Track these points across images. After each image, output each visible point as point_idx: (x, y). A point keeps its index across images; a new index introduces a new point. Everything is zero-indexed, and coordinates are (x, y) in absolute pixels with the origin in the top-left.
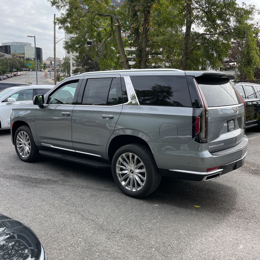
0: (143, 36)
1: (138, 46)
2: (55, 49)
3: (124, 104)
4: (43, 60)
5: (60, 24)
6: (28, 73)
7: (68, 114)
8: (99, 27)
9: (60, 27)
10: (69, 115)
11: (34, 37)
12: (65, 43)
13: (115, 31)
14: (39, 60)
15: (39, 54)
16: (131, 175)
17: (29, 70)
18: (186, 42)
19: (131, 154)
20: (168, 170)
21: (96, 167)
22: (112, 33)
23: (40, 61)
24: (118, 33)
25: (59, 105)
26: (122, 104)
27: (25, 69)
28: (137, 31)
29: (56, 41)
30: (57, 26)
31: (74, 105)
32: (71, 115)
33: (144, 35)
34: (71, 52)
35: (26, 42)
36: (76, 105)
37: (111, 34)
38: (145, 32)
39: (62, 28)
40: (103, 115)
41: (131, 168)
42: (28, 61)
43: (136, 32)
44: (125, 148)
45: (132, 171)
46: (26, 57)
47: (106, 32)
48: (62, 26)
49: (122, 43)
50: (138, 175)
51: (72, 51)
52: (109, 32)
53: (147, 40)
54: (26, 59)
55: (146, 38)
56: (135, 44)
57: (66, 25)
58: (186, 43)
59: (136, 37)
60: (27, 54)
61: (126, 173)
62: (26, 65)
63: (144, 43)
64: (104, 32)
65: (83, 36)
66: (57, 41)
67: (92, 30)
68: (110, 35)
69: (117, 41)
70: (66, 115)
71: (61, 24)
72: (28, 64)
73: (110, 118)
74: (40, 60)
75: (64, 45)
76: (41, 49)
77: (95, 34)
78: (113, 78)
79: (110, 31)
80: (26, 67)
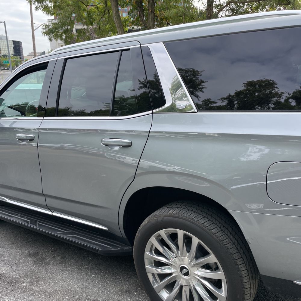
0: (149, 10)
1: (143, 25)
2: (33, 38)
3: (154, 111)
4: (24, 55)
5: (36, 3)
6: (7, 72)
7: (30, 138)
8: (88, 5)
9: (36, 7)
10: (32, 140)
11: (3, 22)
12: (44, 27)
13: (110, 7)
14: (18, 57)
15: (18, 48)
16: (184, 279)
17: (8, 69)
18: (209, 14)
19: (181, 233)
20: (292, 281)
21: (99, 251)
22: (107, 11)
23: (21, 57)
24: (115, 9)
25: (18, 119)
26: (151, 112)
27: (3, 68)
28: (140, 4)
29: (34, 28)
30: (34, 7)
31: (42, 118)
32: (36, 139)
33: (151, 9)
34: (53, 39)
35: (1, 35)
36: (45, 118)
37: (105, 11)
38: (151, 5)
39: (40, 9)
40: (107, 140)
41: (182, 263)
42: (6, 58)
43: (139, 6)
44: (165, 218)
45: (185, 271)
46: (3, 53)
47: (98, 10)
48: (39, 6)
49: (121, 22)
50: (200, 281)
51: (55, 39)
52: (102, 9)
53: (155, 16)
54: (2, 55)
55: (153, 14)
56: (139, 22)
57: (44, 4)
58: (209, 16)
59: (139, 13)
60: (3, 49)
61: (170, 274)
62: (2, 63)
63: (150, 20)
64: (95, 11)
65: (68, 17)
66: (36, 28)
67: (79, 8)
68: (104, 13)
69: (115, 20)
70: (26, 141)
71: (38, 3)
72: (5, 62)
73: (124, 146)
74: (20, 55)
75: (43, 30)
76: (21, 42)
77: (85, 14)
78: (123, 50)
79: (104, 8)
80: (4, 66)
